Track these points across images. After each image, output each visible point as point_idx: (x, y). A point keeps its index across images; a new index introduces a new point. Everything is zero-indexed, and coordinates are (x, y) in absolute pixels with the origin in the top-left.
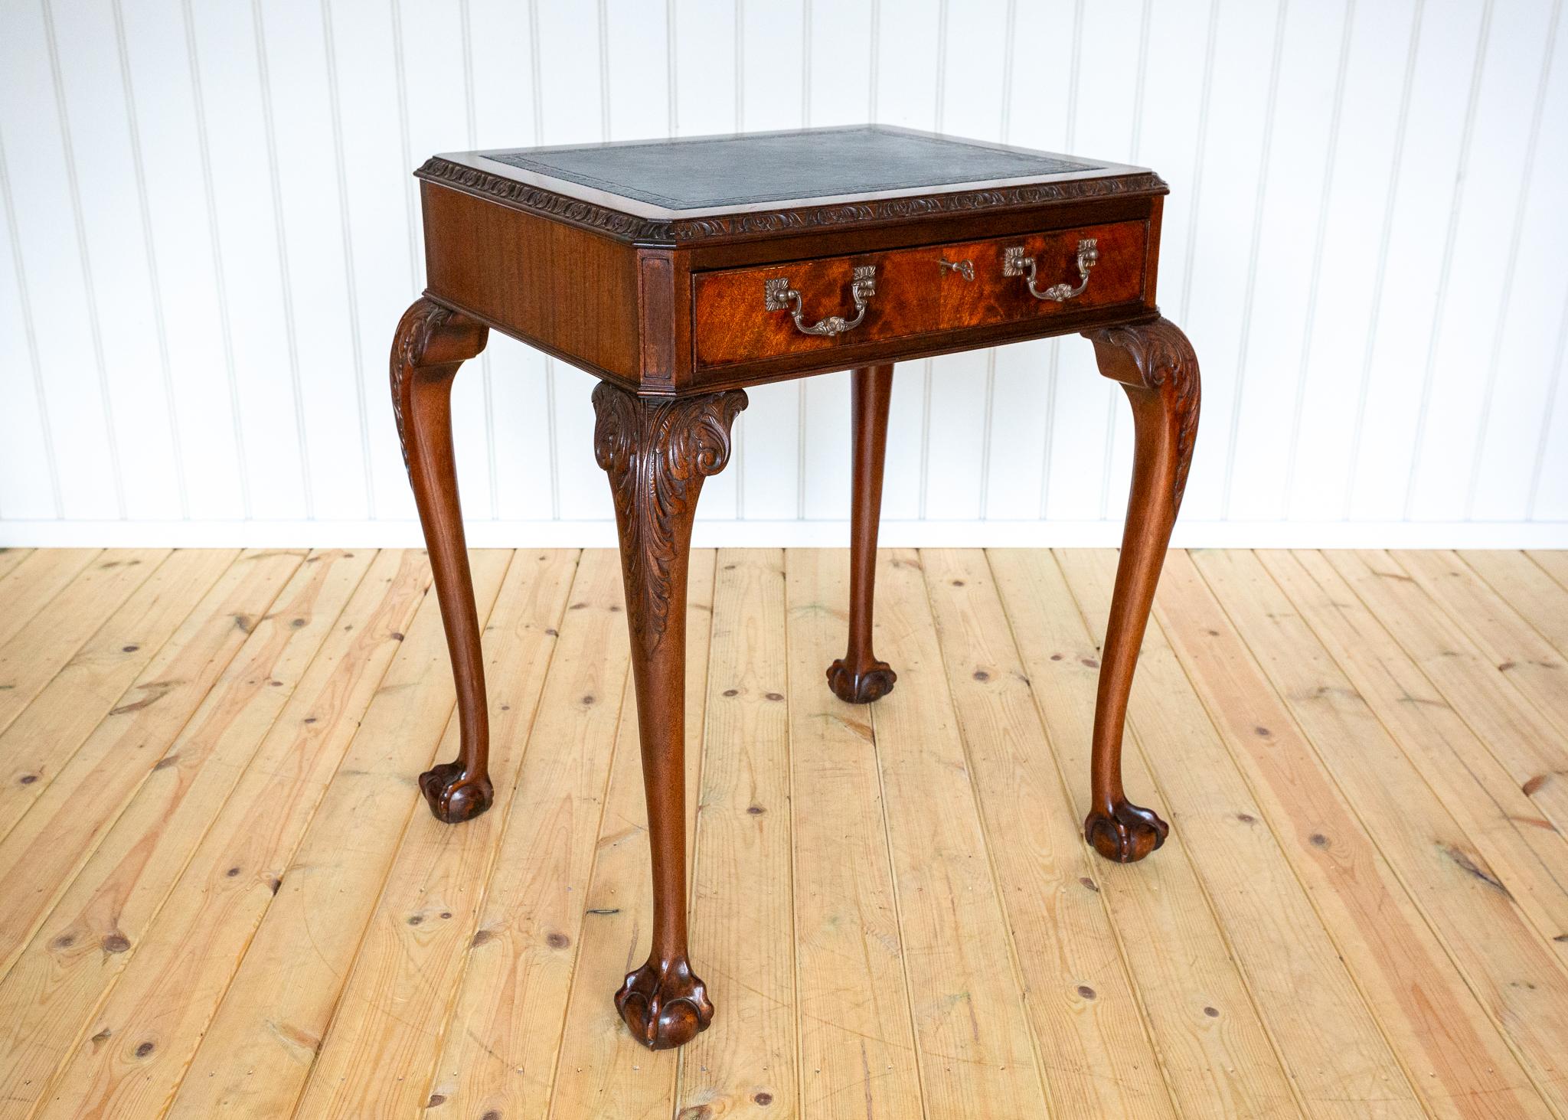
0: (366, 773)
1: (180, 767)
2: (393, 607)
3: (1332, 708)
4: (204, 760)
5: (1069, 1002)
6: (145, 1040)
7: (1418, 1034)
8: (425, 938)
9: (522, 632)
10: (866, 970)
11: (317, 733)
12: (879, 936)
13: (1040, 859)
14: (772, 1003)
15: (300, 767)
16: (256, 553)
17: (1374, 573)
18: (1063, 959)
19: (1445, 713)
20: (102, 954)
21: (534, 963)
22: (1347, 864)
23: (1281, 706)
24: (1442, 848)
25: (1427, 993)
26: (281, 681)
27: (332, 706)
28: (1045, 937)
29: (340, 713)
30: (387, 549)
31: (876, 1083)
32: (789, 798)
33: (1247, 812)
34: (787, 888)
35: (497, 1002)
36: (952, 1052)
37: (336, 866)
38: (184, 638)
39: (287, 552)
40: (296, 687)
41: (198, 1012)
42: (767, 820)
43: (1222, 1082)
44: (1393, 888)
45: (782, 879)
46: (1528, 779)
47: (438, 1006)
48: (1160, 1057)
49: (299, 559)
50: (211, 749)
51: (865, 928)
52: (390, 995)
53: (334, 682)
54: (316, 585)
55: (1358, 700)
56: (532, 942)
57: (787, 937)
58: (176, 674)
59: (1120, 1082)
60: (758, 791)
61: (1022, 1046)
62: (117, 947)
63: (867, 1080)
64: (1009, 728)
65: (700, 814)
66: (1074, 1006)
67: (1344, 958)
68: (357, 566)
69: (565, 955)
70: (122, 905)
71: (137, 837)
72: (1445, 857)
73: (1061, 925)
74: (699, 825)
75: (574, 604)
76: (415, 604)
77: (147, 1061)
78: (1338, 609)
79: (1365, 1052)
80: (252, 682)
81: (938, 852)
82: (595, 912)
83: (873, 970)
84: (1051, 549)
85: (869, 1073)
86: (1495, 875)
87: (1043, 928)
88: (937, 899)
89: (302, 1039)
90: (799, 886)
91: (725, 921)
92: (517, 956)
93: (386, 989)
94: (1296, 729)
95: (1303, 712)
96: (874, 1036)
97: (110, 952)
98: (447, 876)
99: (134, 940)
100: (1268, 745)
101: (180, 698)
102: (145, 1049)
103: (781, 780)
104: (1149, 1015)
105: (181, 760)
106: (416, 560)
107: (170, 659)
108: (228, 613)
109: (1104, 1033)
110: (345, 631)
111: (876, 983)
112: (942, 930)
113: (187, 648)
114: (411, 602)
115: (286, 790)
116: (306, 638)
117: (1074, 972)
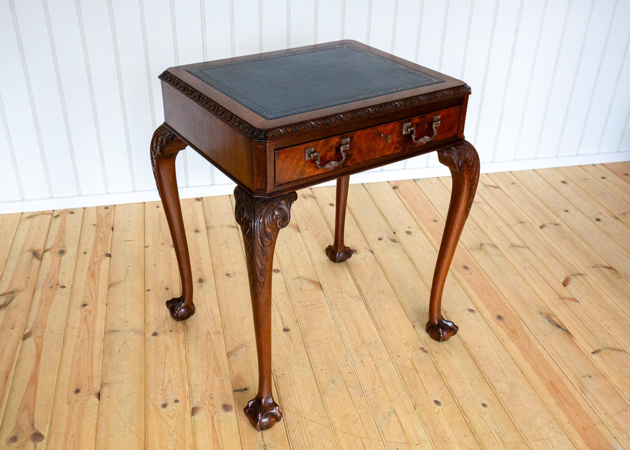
0: (118, 331)
1: (34, 337)
2: (101, 239)
3: (487, 253)
5: (432, 409)
7: (558, 404)
8: (171, 414)
9: (162, 248)
10: (352, 405)
11: (90, 312)
12: (353, 386)
13: (403, 341)
14: (321, 426)
15: (88, 331)
16: (29, 215)
18: (424, 388)
19: (527, 251)
20: (32, 443)
21: (221, 420)
22: (513, 328)
23: (469, 254)
24: (543, 316)
25: (556, 384)
26: (64, 285)
27: (92, 296)
28: (415, 378)
29: (96, 300)
30: (88, 208)
32: (297, 322)
33: (471, 307)
34: (310, 368)
36: (397, 440)
37: (122, 382)
38: (12, 265)
39: (43, 213)
40: (72, 287)
42: (292, 334)
43: (497, 437)
45: (306, 363)
47: (188, 448)
48: (472, 430)
49: (49, 217)
50: (45, 326)
51: (346, 384)
52: (166, 445)
53: (88, 283)
54: (62, 230)
55: (495, 248)
56: (216, 410)
57: (318, 393)
58: (15, 286)
59: (461, 444)
60: (284, 320)
61: (422, 433)
62: (39, 439)
64: (372, 276)
66: (434, 410)
67: (523, 372)
68: (77, 218)
69: (232, 414)
70: (33, 416)
71: (27, 378)
72: (545, 320)
73: (419, 371)
76: (110, 237)
78: (476, 204)
79: (543, 416)
80: (51, 287)
81: (362, 341)
82: (238, 390)
83: (355, 404)
86: (564, 326)
87: (413, 374)
88: (369, 365)
90: (314, 367)
91: (291, 388)
92: (212, 418)
93: (163, 443)
94: (477, 264)
95: (478, 256)
96: (365, 436)
97: (36, 442)
98: (170, 381)
99: (45, 434)
100: (470, 274)
101: (21, 299)
103: (291, 313)
104: (463, 410)
105: (33, 333)
106: (103, 212)
107: (9, 278)
108: (27, 250)
109: (449, 422)
110: (84, 255)
111: (358, 410)
112: (376, 381)
113: (15, 271)
114: (108, 237)
115: (86, 344)
116: (68, 260)
117: (430, 394)
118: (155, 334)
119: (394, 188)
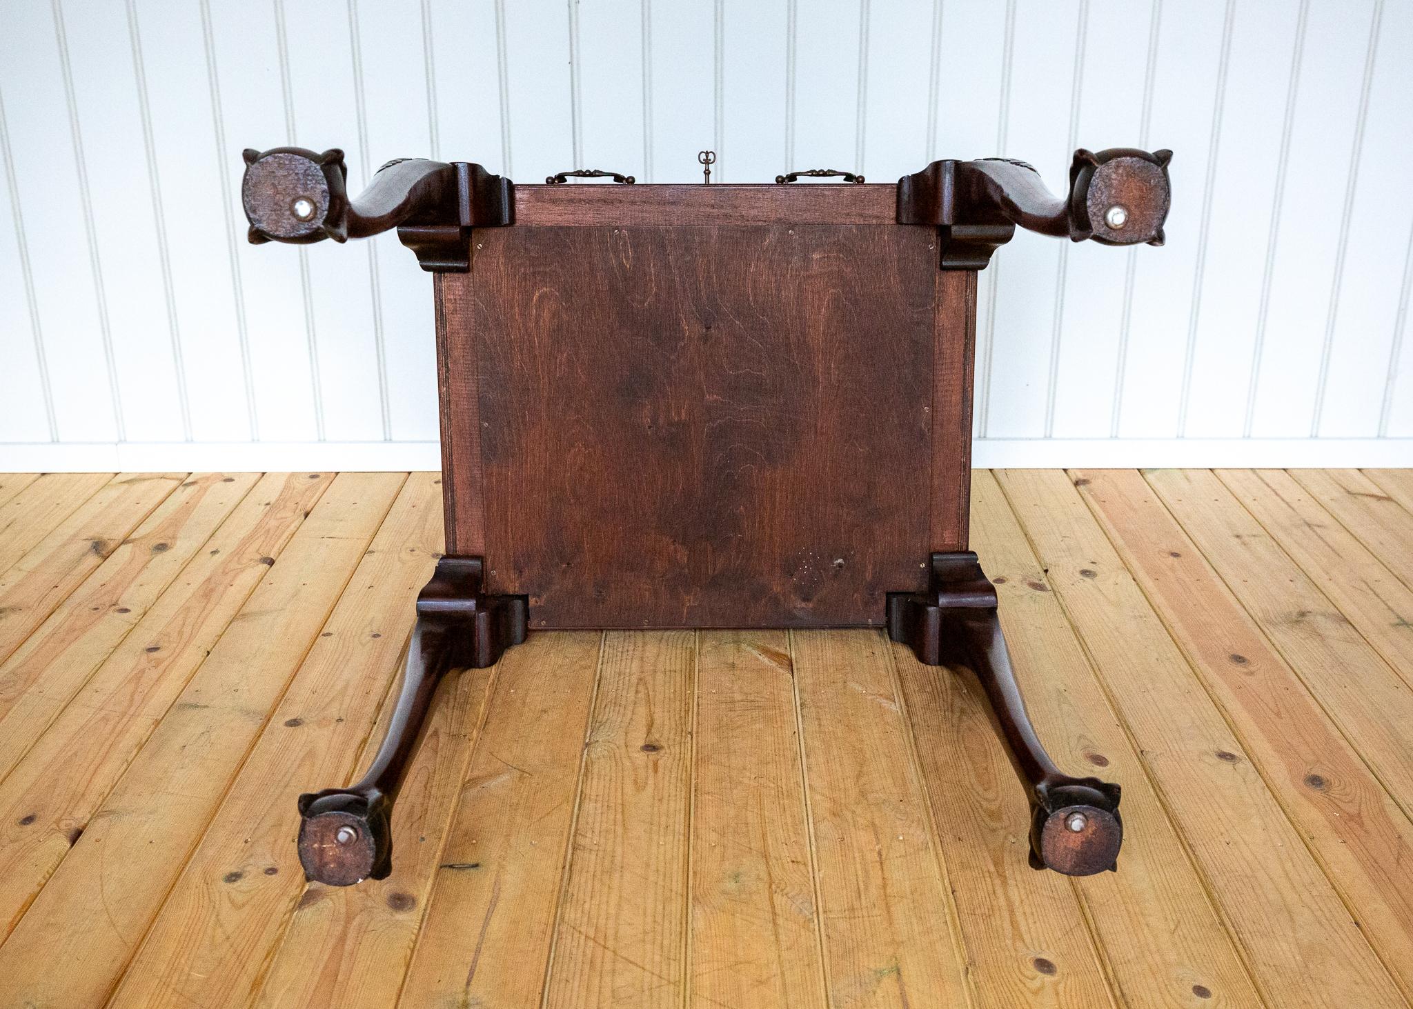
0: (206, 707)
2: (268, 530)
3: (1316, 634)
4: (25, 692)
5: (1022, 978)
8: (240, 899)
9: (405, 556)
10: (772, 938)
11: (158, 663)
12: (790, 895)
13: (985, 804)
14: (655, 979)
15: (132, 700)
16: (129, 478)
17: (1349, 492)
18: (1014, 923)
21: (370, 928)
22: (1352, 810)
23: (1257, 631)
26: (129, 607)
27: (181, 633)
28: (992, 896)
29: (188, 642)
30: (271, 474)
32: (691, 733)
33: (1227, 749)
34: (682, 838)
35: (317, 978)
37: (151, 813)
38: (31, 563)
39: (163, 477)
40: (144, 614)
42: (664, 759)
45: (677, 826)
47: (244, 983)
49: (174, 483)
50: (34, 680)
51: (774, 887)
52: (187, 969)
53: (188, 608)
54: (188, 508)
55: (1345, 625)
56: (370, 903)
57: (679, 898)
58: (13, 600)
60: (655, 726)
65: (586, 752)
66: (1029, 983)
67: (1361, 923)
68: (233, 492)
69: (409, 919)
73: (1012, 882)
74: (583, 764)
76: (292, 528)
78: (1312, 529)
80: (96, 609)
81: (863, 793)
82: (451, 867)
83: (782, 937)
84: (991, 470)
87: (990, 888)
88: (861, 851)
90: (697, 837)
91: (605, 877)
92: (349, 919)
93: (183, 961)
95: (1283, 638)
98: (279, 824)
100: (1246, 674)
101: (12, 626)
103: (683, 714)
104: (1123, 995)
106: (300, 484)
107: (12, 584)
108: (85, 538)
110: (210, 555)
111: (786, 955)
112: (866, 889)
113: (32, 573)
114: (288, 526)
115: (110, 727)
116: (166, 563)
117: (1028, 941)
118: (294, 723)
119: (1077, 484)
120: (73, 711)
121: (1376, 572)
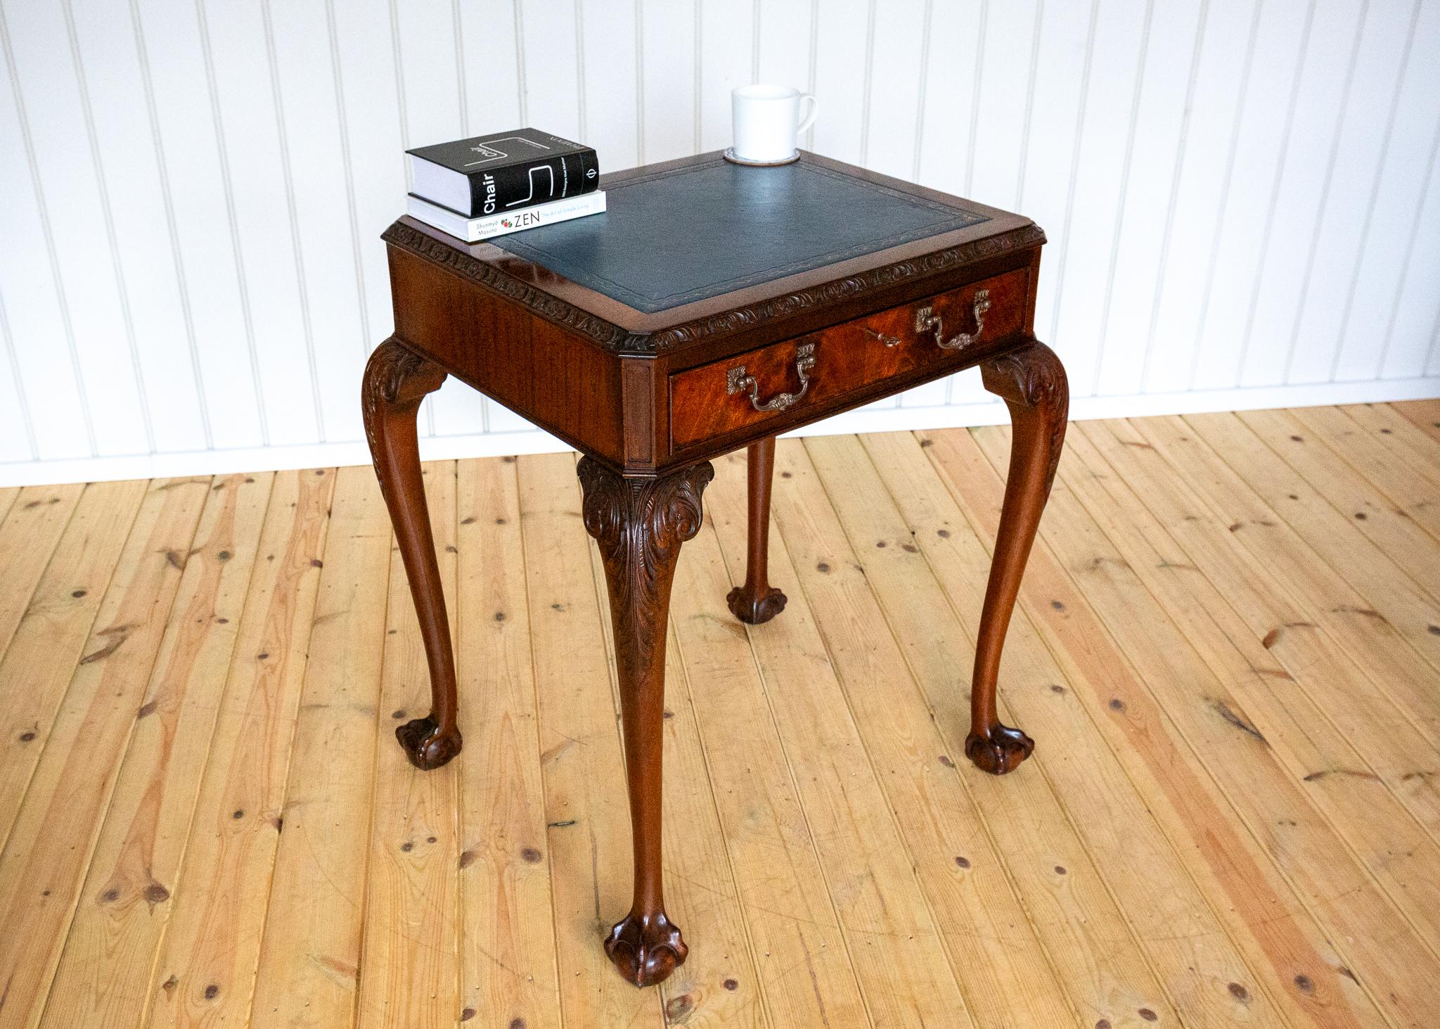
0: (327, 706)
1: (160, 712)
2: (305, 532)
3: (1107, 578)
5: (951, 873)
6: (209, 983)
7: (1216, 874)
8: (420, 863)
10: (787, 859)
11: (273, 669)
12: (791, 825)
13: (905, 742)
14: (719, 896)
15: (268, 705)
16: (164, 484)
17: (1120, 442)
18: (939, 833)
19: (1195, 575)
20: (146, 905)
21: (517, 877)
22: (1140, 725)
23: (1067, 578)
24: (1211, 703)
25: (1219, 838)
26: (226, 618)
27: (278, 639)
28: (921, 814)
29: (287, 647)
30: (282, 472)
31: (816, 961)
32: (690, 700)
33: (1057, 683)
34: (707, 788)
35: (495, 918)
36: (869, 928)
37: (327, 801)
38: (125, 577)
39: (193, 480)
40: (240, 622)
41: (248, 950)
42: (678, 723)
43: (1079, 932)
44: (1180, 745)
45: (701, 779)
46: (1266, 633)
47: (447, 926)
48: (1028, 914)
49: (205, 487)
50: (184, 693)
51: (778, 821)
52: (404, 919)
53: (273, 615)
54: (228, 513)
55: (1126, 568)
56: (510, 858)
57: (717, 833)
58: (128, 618)
59: (1002, 941)
61: (923, 917)
62: (159, 897)
63: (808, 959)
64: (856, 617)
66: (954, 875)
67: (1151, 809)
68: (259, 492)
69: (540, 867)
70: (151, 855)
71: (144, 786)
72: (1215, 713)
73: (932, 802)
75: (464, 519)
76: (323, 527)
77: (216, 1003)
78: (1100, 483)
79: (1180, 895)
80: (200, 621)
81: (821, 741)
82: (556, 825)
83: (793, 858)
84: (856, 435)
85: (808, 952)
86: (1252, 725)
87: (919, 807)
89: (341, 968)
90: (716, 785)
92: (501, 874)
93: (399, 914)
94: (1083, 600)
95: (1087, 583)
96: (806, 919)
97: (153, 902)
98: (422, 802)
99: (172, 889)
100: (1064, 618)
101: (139, 642)
102: (211, 992)
103: (680, 683)
104: (1014, 878)
105: (159, 706)
106: (313, 481)
107: (119, 602)
108: (157, 550)
109: (982, 897)
110: (268, 561)
111: (797, 870)
112: (839, 816)
113: (130, 589)
114: (319, 529)
115: (262, 728)
116: (236, 571)
117: (949, 845)
118: (399, 715)
119: (924, 444)
120: (227, 719)
121: (1144, 519)
